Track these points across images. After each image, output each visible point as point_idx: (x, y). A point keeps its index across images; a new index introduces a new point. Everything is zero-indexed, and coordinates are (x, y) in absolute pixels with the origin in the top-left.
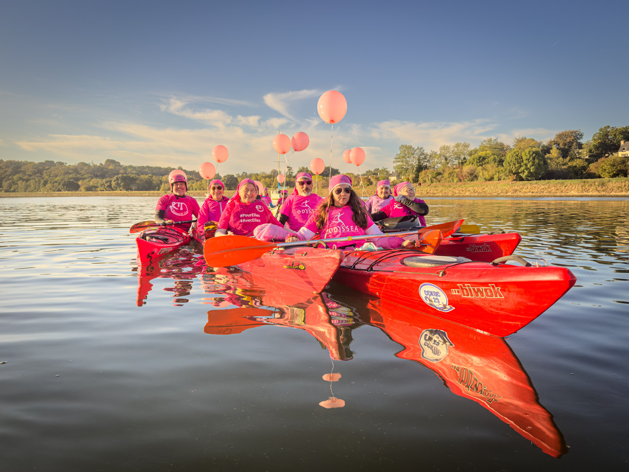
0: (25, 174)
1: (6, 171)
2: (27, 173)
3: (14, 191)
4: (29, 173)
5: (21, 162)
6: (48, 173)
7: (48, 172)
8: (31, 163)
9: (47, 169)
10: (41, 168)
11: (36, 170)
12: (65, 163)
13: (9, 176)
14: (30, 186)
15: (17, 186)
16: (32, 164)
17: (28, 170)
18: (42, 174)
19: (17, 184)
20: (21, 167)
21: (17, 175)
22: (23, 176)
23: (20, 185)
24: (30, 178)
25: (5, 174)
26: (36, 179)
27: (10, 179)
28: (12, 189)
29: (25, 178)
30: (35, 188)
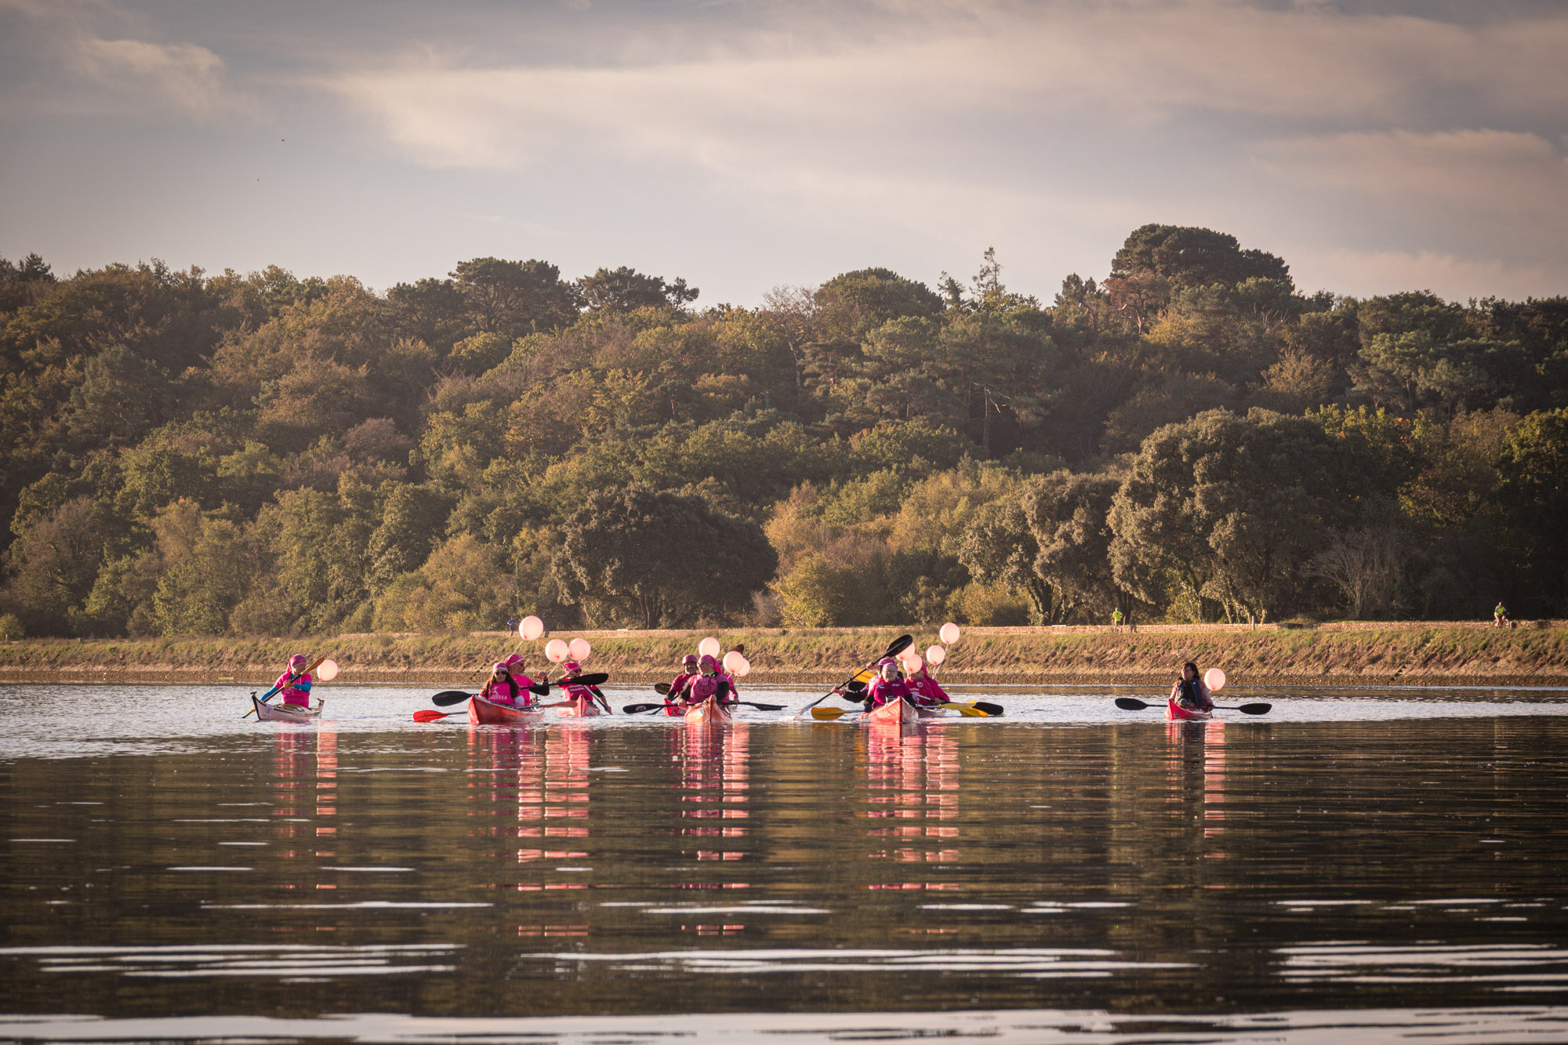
0: (244, 426)
1: (61, 392)
2: (267, 416)
3: (110, 626)
4: (282, 412)
5: (228, 285)
6: (473, 411)
7: (482, 396)
8: (315, 291)
9: (477, 365)
10: (411, 347)
11: (363, 371)
12: (680, 289)
13: (82, 448)
14: (267, 562)
15: (144, 556)
16: (320, 312)
17: (275, 375)
18: (411, 425)
19: (148, 540)
20: (211, 343)
21: (162, 441)
22: (218, 451)
23: (171, 547)
24: (288, 466)
25: (50, 428)
26: (344, 486)
27: (89, 489)
28: (94, 604)
29: (231, 465)
30: (319, 593)
